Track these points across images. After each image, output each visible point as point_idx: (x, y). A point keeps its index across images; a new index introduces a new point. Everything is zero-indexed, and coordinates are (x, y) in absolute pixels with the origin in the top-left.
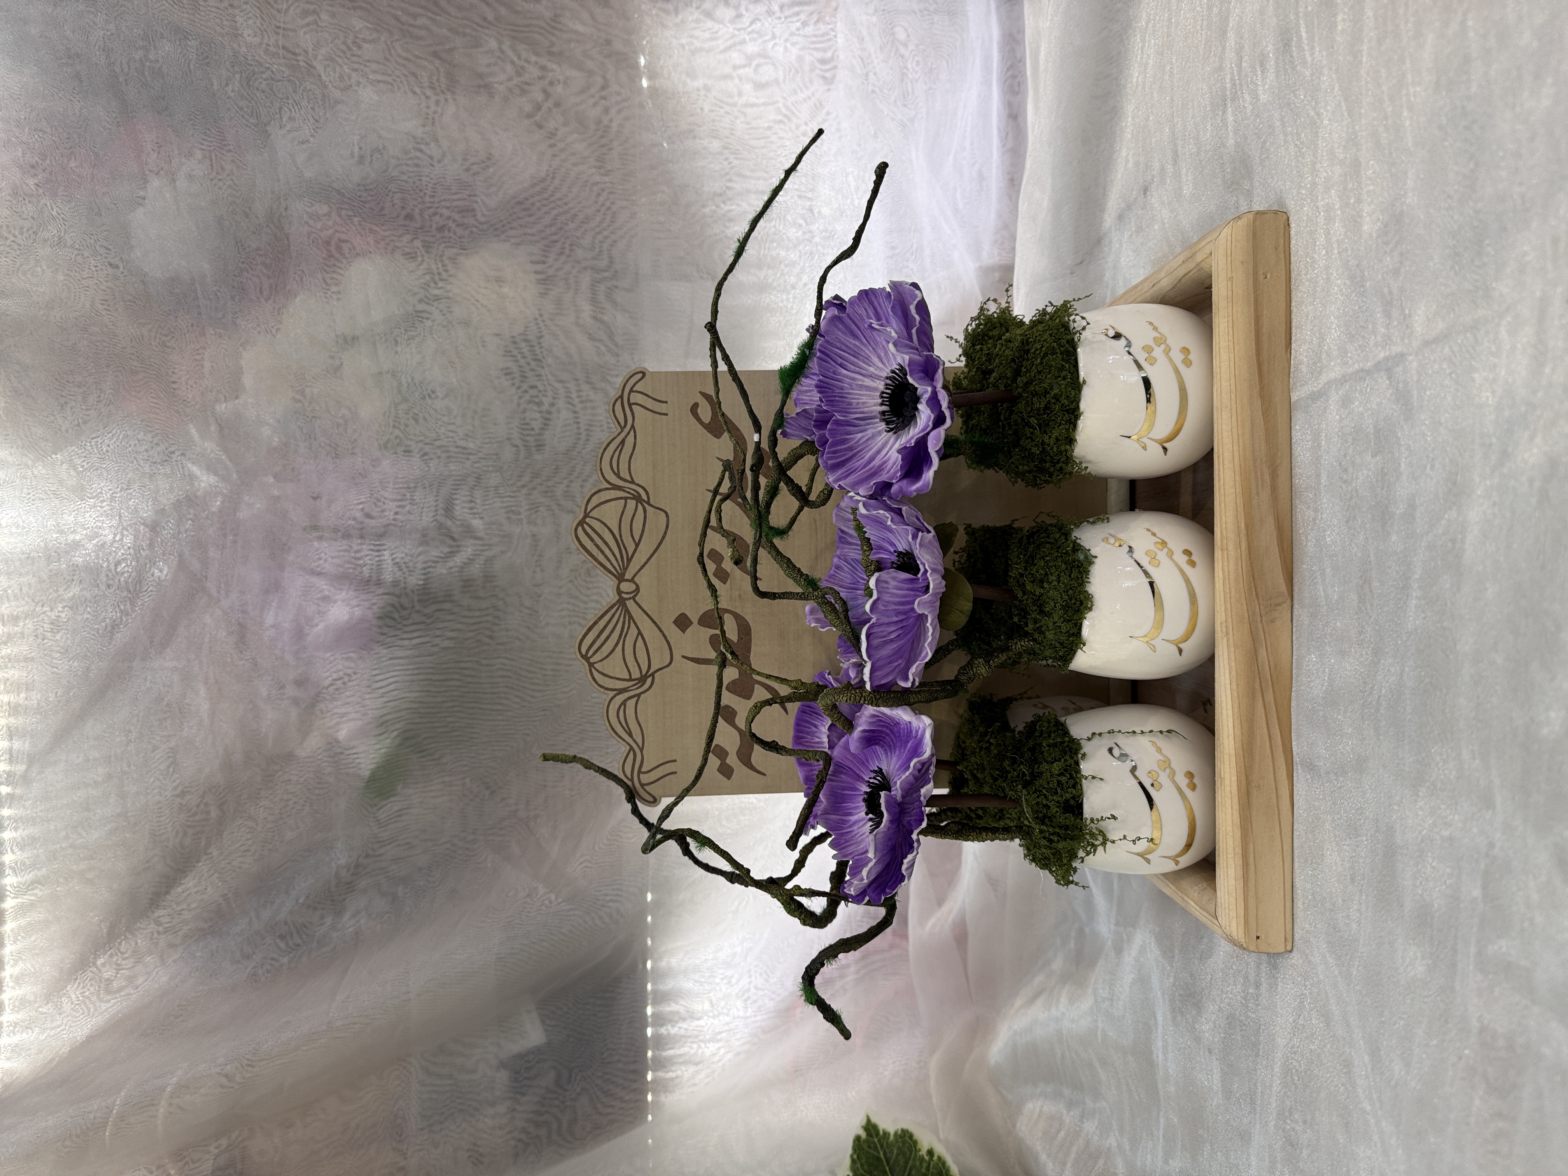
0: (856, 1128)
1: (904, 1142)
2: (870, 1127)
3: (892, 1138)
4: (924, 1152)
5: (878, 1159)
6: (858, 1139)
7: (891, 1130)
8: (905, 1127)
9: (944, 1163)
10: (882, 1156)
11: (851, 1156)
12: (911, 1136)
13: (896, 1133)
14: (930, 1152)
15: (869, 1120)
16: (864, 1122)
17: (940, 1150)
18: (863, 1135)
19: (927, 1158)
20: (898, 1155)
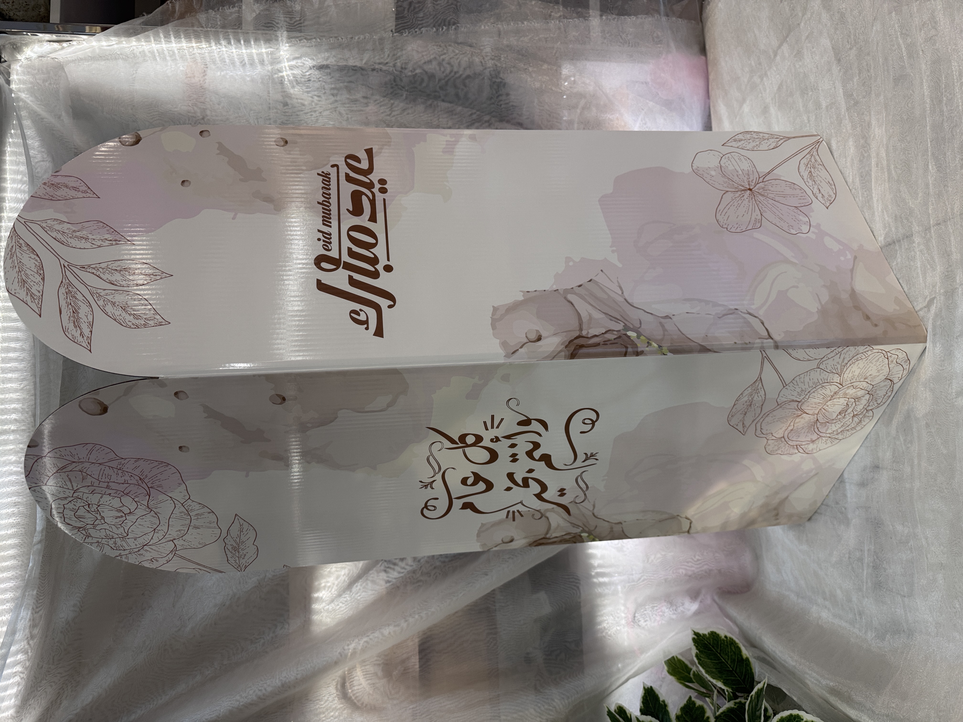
0: (691, 636)
1: (713, 636)
2: (696, 634)
3: (708, 635)
4: (723, 637)
5: (706, 644)
6: (694, 639)
7: (706, 632)
8: (712, 630)
9: (732, 639)
10: (706, 642)
11: (694, 645)
12: (715, 633)
13: (709, 633)
14: (726, 637)
15: (694, 632)
16: (693, 633)
17: (729, 635)
18: (696, 637)
19: (725, 639)
20: (713, 641)
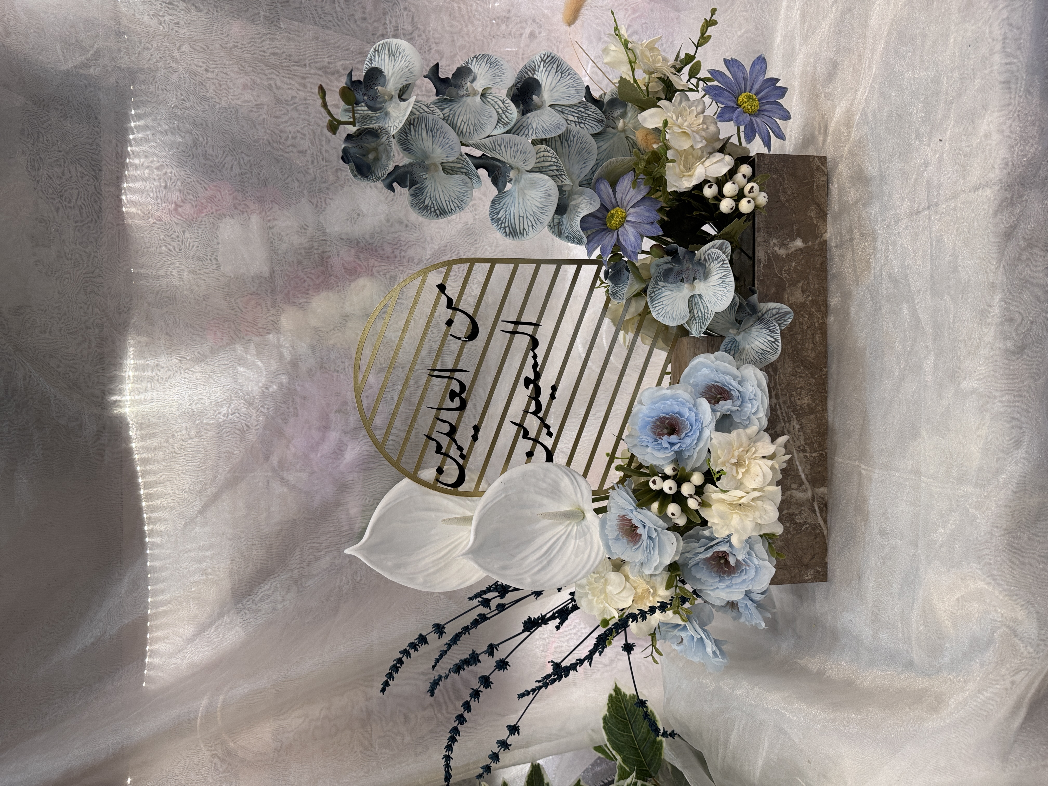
0: (610, 690)
2: (617, 690)
3: (628, 697)
6: (611, 696)
7: (628, 693)
10: (623, 706)
11: (608, 704)
13: (631, 695)
16: (614, 687)
18: (614, 694)
20: (631, 707)
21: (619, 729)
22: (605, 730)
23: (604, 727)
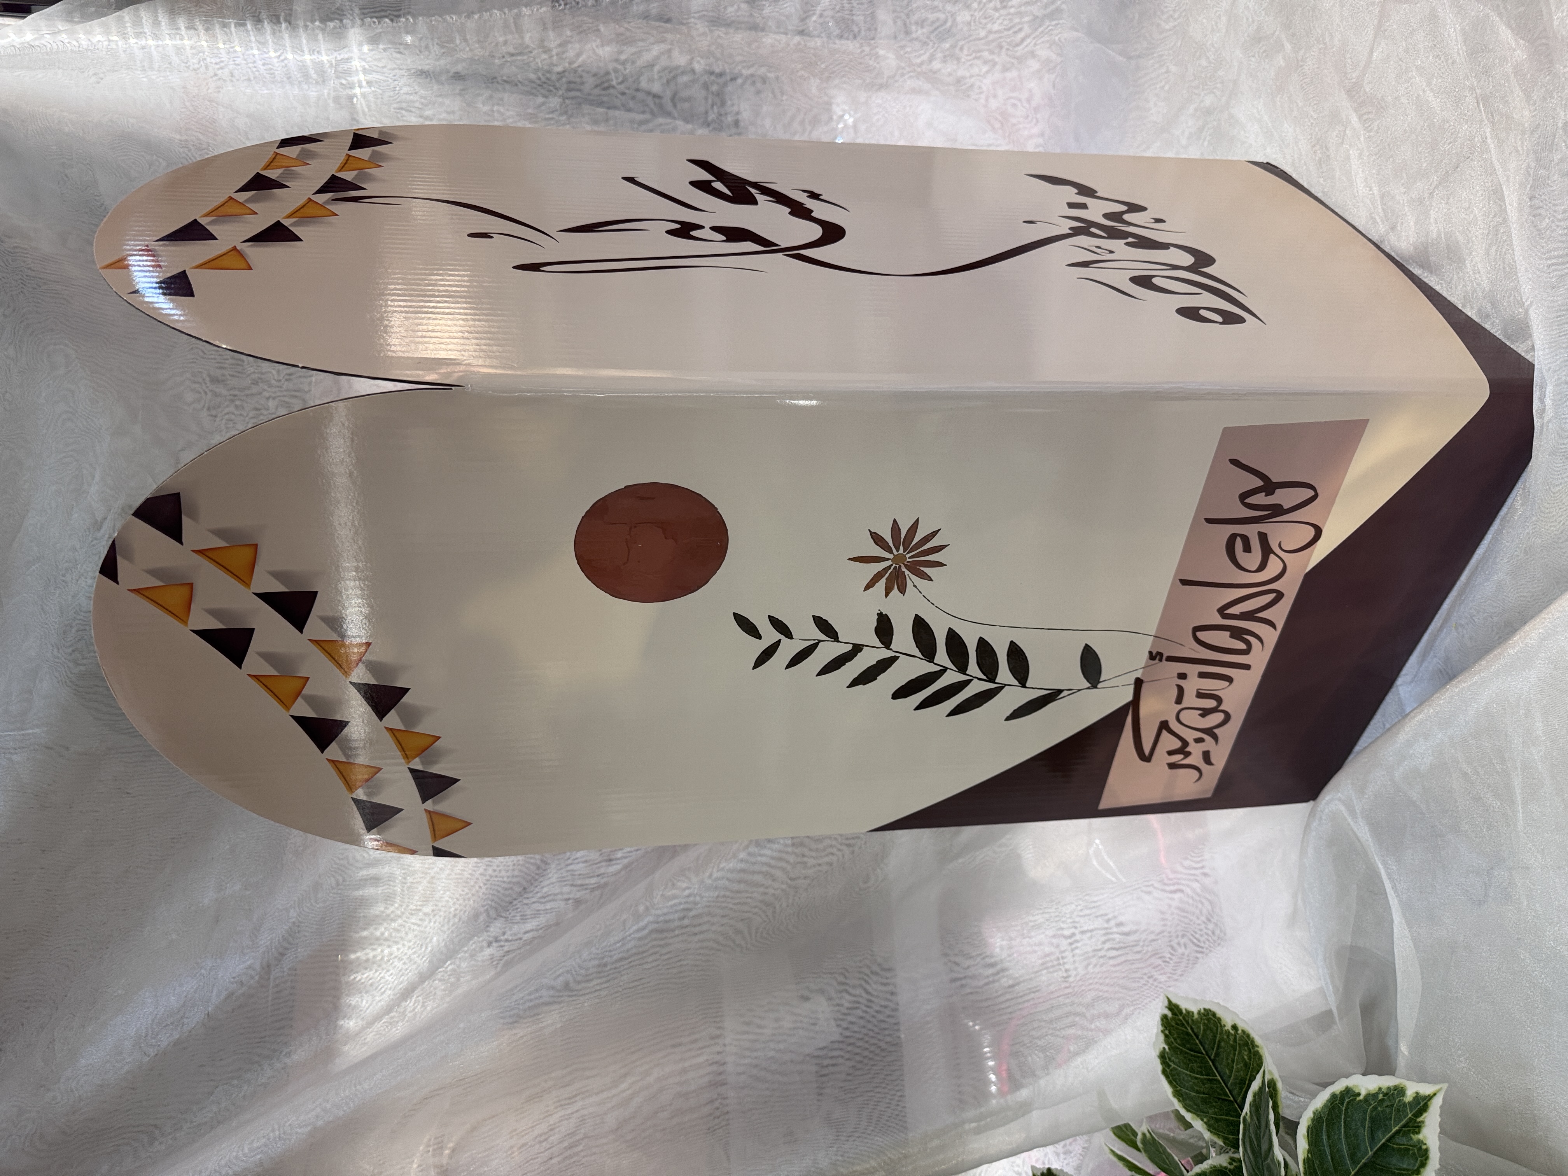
21: (1192, 1071)
22: (1167, 1077)
23: (1164, 1072)
